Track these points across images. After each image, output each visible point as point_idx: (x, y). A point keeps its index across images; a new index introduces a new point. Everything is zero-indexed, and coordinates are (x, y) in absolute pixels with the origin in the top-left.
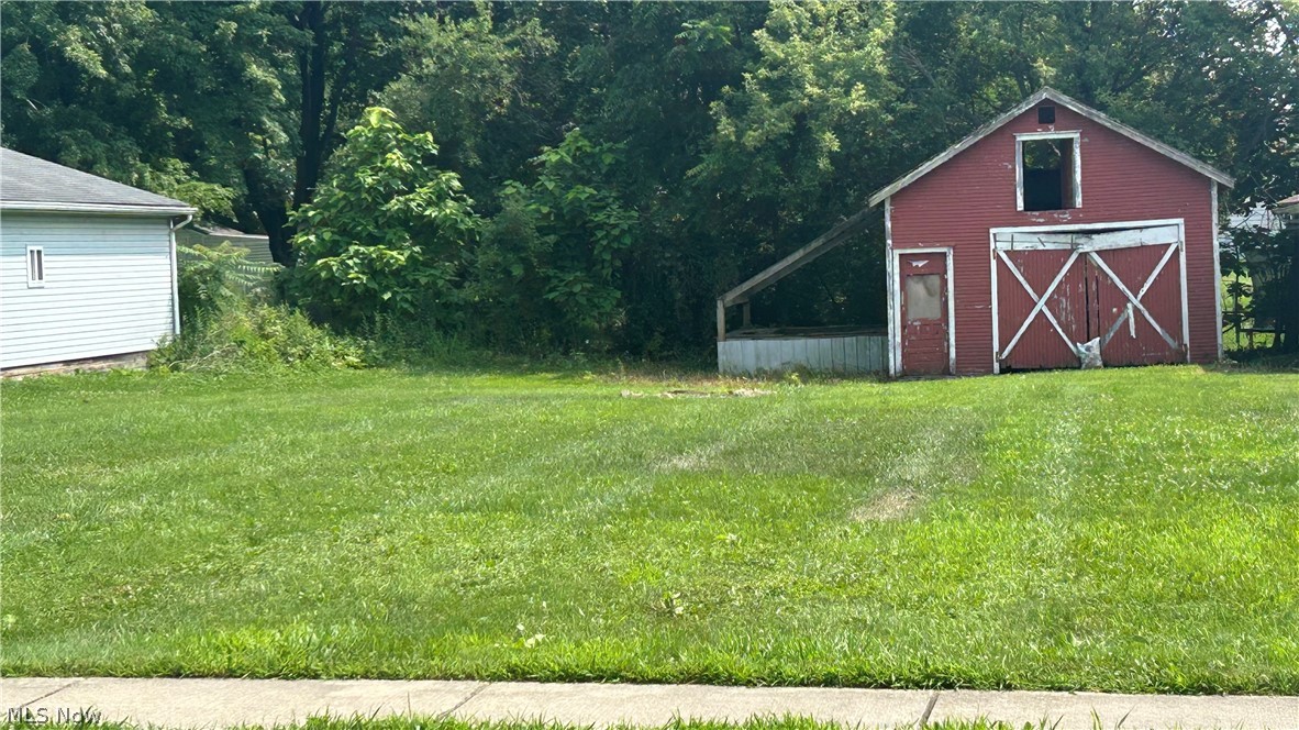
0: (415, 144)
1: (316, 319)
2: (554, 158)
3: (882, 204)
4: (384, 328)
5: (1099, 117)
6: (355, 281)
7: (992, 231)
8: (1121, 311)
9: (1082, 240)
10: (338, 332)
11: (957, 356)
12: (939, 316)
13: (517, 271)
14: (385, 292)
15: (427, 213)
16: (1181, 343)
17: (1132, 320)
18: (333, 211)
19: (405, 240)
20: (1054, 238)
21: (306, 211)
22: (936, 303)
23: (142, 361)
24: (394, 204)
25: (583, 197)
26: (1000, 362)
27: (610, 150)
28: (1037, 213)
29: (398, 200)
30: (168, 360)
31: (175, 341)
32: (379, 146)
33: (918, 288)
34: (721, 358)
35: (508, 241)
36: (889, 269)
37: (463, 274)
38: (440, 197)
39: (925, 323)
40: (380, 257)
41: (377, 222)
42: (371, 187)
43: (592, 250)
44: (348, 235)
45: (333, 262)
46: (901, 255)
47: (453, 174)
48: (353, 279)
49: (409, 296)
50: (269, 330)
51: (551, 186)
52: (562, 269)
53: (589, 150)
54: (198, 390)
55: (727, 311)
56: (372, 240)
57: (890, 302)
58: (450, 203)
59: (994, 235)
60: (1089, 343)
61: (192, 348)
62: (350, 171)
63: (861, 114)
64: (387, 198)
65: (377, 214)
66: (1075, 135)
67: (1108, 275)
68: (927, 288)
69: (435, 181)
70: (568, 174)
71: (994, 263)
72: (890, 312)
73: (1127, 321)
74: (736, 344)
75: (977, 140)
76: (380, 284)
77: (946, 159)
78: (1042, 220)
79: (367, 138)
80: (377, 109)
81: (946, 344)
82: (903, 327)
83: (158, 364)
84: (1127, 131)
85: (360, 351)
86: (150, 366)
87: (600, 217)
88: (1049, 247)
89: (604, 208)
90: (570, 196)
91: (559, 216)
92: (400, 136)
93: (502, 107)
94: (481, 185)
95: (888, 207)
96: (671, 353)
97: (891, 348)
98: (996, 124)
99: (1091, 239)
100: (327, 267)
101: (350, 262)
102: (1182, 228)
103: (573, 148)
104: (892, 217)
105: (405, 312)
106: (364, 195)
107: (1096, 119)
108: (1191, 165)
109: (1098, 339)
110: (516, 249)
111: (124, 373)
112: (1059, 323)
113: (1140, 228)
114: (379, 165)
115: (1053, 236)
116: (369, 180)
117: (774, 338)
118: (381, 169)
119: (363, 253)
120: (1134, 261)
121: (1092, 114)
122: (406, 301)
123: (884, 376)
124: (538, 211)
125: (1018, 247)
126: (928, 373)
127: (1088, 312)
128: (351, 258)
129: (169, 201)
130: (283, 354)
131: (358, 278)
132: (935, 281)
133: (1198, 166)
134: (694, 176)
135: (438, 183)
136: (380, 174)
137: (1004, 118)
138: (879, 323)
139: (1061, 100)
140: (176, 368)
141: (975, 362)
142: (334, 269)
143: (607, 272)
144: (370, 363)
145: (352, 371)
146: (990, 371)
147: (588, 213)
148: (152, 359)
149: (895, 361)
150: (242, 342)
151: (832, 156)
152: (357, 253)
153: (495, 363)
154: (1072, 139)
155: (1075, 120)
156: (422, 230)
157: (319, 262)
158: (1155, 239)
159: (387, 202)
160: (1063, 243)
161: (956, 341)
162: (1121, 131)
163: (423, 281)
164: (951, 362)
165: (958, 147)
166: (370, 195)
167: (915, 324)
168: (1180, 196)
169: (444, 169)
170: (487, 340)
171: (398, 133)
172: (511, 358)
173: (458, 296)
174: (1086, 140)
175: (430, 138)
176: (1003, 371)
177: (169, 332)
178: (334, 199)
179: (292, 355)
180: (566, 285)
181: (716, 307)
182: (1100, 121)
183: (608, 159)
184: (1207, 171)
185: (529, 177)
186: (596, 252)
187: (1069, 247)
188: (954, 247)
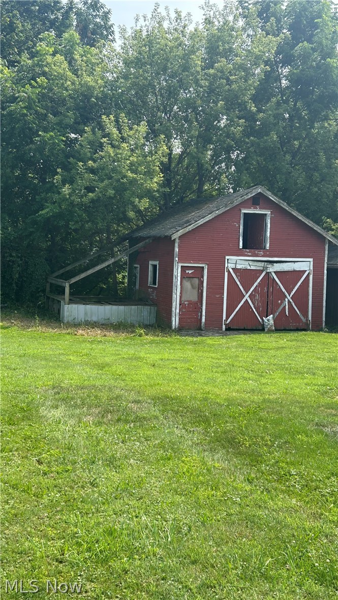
7: (227, 257)
8: (282, 303)
9: (269, 266)
11: (206, 321)
12: (197, 299)
16: (307, 320)
20: (255, 263)
22: (195, 292)
26: (226, 325)
28: (248, 250)
33: (187, 284)
36: (175, 273)
39: (190, 303)
46: (181, 266)
55: (71, 287)
59: (228, 260)
60: (268, 318)
66: (269, 212)
67: (278, 284)
68: (192, 285)
71: (226, 274)
72: (174, 296)
73: (285, 306)
74: (74, 306)
77: (210, 219)
78: (250, 254)
81: (199, 314)
82: (180, 305)
88: (253, 268)
95: (177, 241)
97: (173, 315)
99: (273, 265)
102: (312, 263)
104: (179, 245)
109: (272, 316)
112: (254, 307)
113: (294, 262)
120: (290, 277)
121: (280, 202)
125: (239, 267)
127: (267, 302)
132: (198, 281)
137: (239, 200)
139: (266, 193)
141: (214, 326)
146: (220, 332)
149: (175, 321)
154: (266, 214)
155: (271, 205)
158: (300, 268)
160: (259, 266)
161: (206, 313)
162: (293, 213)
164: (203, 324)
167: (185, 303)
168: (312, 247)
174: (273, 215)
176: (226, 330)
181: (65, 286)
182: (283, 206)
187: (262, 269)
188: (208, 265)
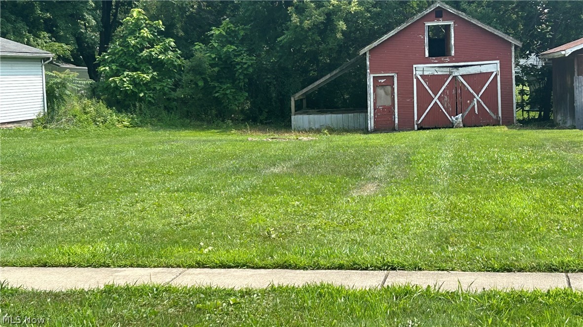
0: (154, 25)
1: (109, 105)
2: (217, 32)
3: (365, 54)
4: (140, 109)
5: (462, 15)
6: (127, 88)
7: (414, 66)
8: (471, 102)
9: (455, 70)
10: (119, 111)
11: (398, 122)
12: (391, 104)
13: (201, 84)
14: (140, 93)
15: (160, 57)
16: (497, 117)
17: (476, 106)
18: (117, 56)
19: (150, 69)
20: (442, 69)
21: (104, 56)
22: (389, 98)
23: (30, 124)
24: (145, 53)
25: (231, 50)
26: (418, 125)
27: (243, 29)
28: (434, 58)
29: (146, 51)
30: (42, 123)
31: (44, 115)
32: (138, 27)
33: (381, 92)
34: (293, 122)
35: (197, 70)
36: (368, 83)
37: (176, 85)
38: (165, 50)
39: (384, 107)
40: (138, 77)
41: (137, 61)
42: (134, 45)
43: (235, 75)
44: (124, 67)
45: (117, 79)
46: (373, 77)
47: (171, 39)
48: (126, 87)
49: (152, 95)
50: (88, 110)
51: (216, 45)
52: (221, 83)
53: (233, 29)
54: (56, 137)
55: (296, 102)
56: (135, 69)
57: (368, 98)
58: (170, 53)
59: (415, 68)
60: (457, 116)
61: (52, 118)
62: (124, 37)
63: (356, 13)
64: (142, 50)
65: (136, 57)
66: (452, 23)
67: (465, 86)
68: (385, 92)
69: (163, 43)
70: (224, 40)
71: (415, 80)
72: (369, 102)
73: (474, 106)
74: (300, 116)
75: (408, 25)
76: (138, 89)
77: (394, 34)
78: (436, 61)
79: (132, 23)
80: (136, 10)
81: (393, 117)
82: (375, 110)
83: (37, 125)
84: (474, 21)
85: (130, 120)
86: (33, 126)
87: (238, 59)
88: (439, 73)
89: (240, 55)
90: (225, 49)
91: (220, 59)
92: (147, 22)
93: (194, 9)
94: (184, 44)
95: (368, 55)
96: (271, 120)
97: (369, 118)
98: (416, 18)
99: (458, 69)
100: (115, 82)
101: (125, 79)
102: (499, 65)
103: (226, 28)
104: (369, 59)
105: (150, 102)
106: (131, 49)
107: (461, 16)
108: (503, 37)
109: (461, 114)
110: (200, 74)
111: (22, 129)
112: (444, 107)
113: (480, 65)
114: (137, 35)
115: (441, 68)
116: (133, 42)
117: (316, 114)
118: (138, 37)
119: (131, 75)
120: (477, 80)
121: (459, 13)
122: (151, 97)
123: (366, 131)
124: (210, 56)
125: (426, 73)
126: (386, 130)
127: (457, 103)
128: (125, 77)
129: (41, 51)
130: (94, 121)
131: (128, 87)
132: (389, 88)
133: (506, 37)
134: (281, 41)
135: (165, 44)
136: (138, 39)
137: (420, 15)
138: (364, 108)
139: (445, 7)
140: (45, 127)
141: (406, 125)
142: (117, 82)
143: (242, 84)
144: (134, 125)
145: (126, 129)
146: (413, 129)
147: (233, 57)
148: (34, 123)
149: (371, 124)
150: (75, 115)
151: (343, 32)
152: (128, 75)
153: (191, 125)
154: (450, 25)
155: (451, 16)
156: (157, 65)
157: (111, 79)
158: (487, 70)
159: (141, 52)
160: (445, 72)
161: (398, 115)
162: (472, 21)
163: (158, 88)
164: (396, 125)
165: (400, 28)
166: (133, 49)
167: (380, 108)
168: (498, 50)
169: (167, 37)
170: (188, 115)
171: (146, 21)
172: (198, 123)
173: (174, 95)
174: (456, 25)
175: (161, 23)
176: (419, 129)
177: (42, 111)
178: (117, 50)
179: (99, 121)
180: (223, 90)
181: (291, 100)
182: (462, 17)
183: (242, 33)
184: (510, 39)
185: (206, 41)
186: (236, 75)
187: (448, 73)
188: (397, 73)
